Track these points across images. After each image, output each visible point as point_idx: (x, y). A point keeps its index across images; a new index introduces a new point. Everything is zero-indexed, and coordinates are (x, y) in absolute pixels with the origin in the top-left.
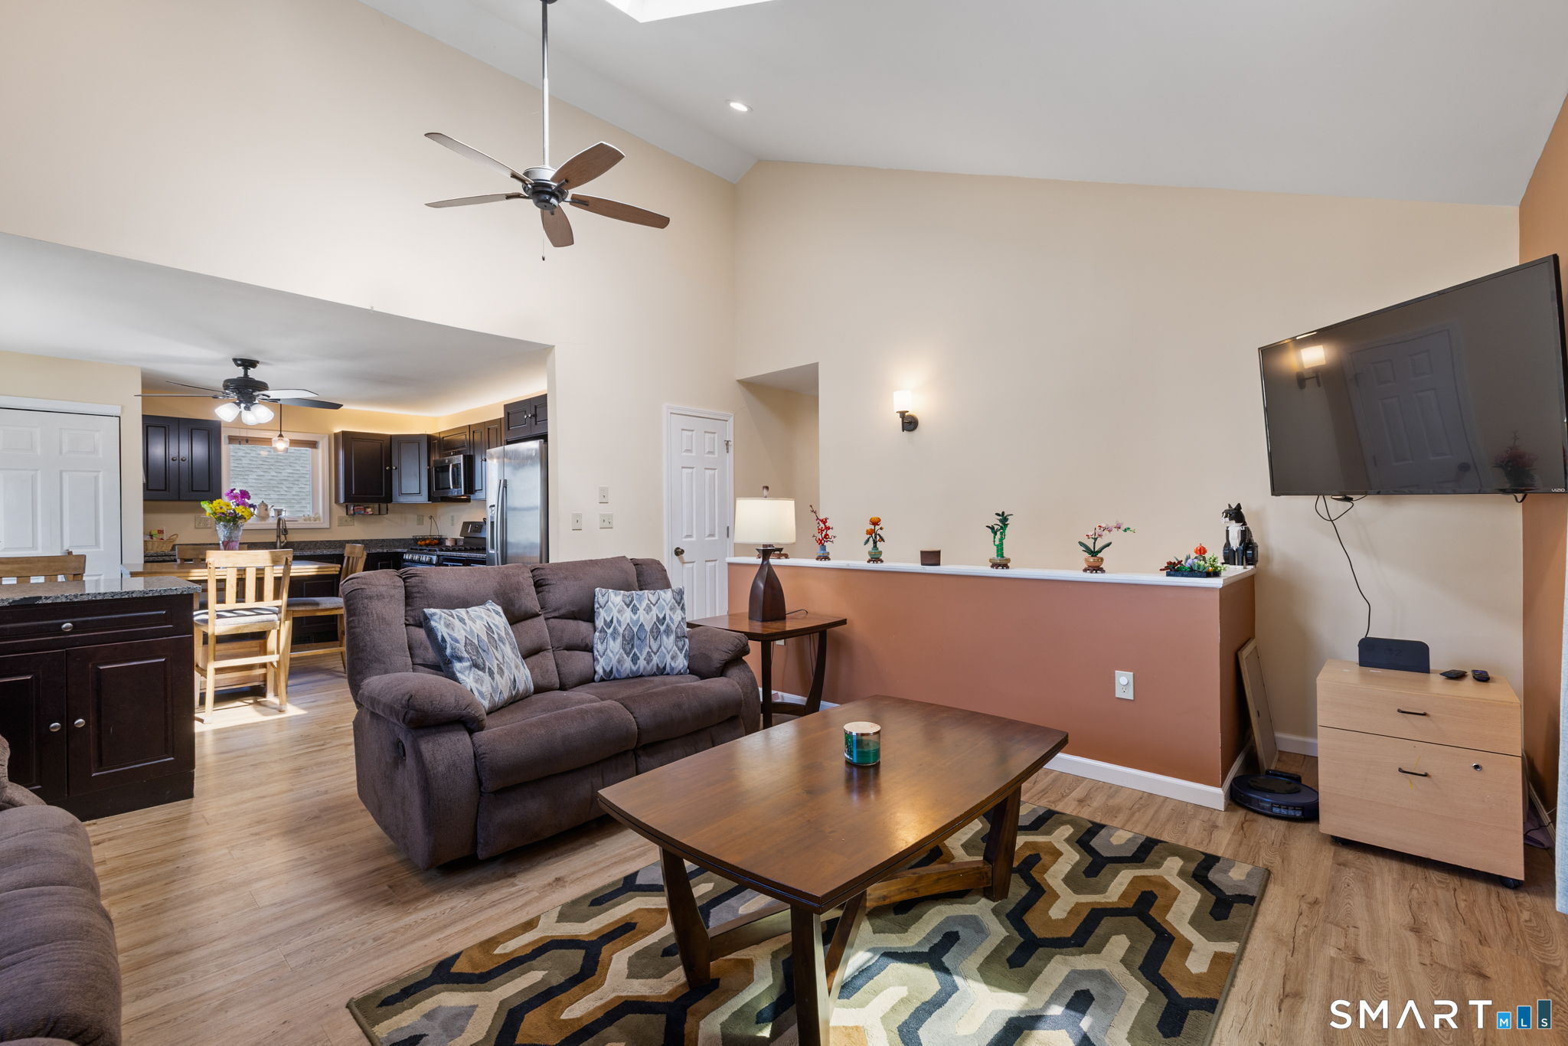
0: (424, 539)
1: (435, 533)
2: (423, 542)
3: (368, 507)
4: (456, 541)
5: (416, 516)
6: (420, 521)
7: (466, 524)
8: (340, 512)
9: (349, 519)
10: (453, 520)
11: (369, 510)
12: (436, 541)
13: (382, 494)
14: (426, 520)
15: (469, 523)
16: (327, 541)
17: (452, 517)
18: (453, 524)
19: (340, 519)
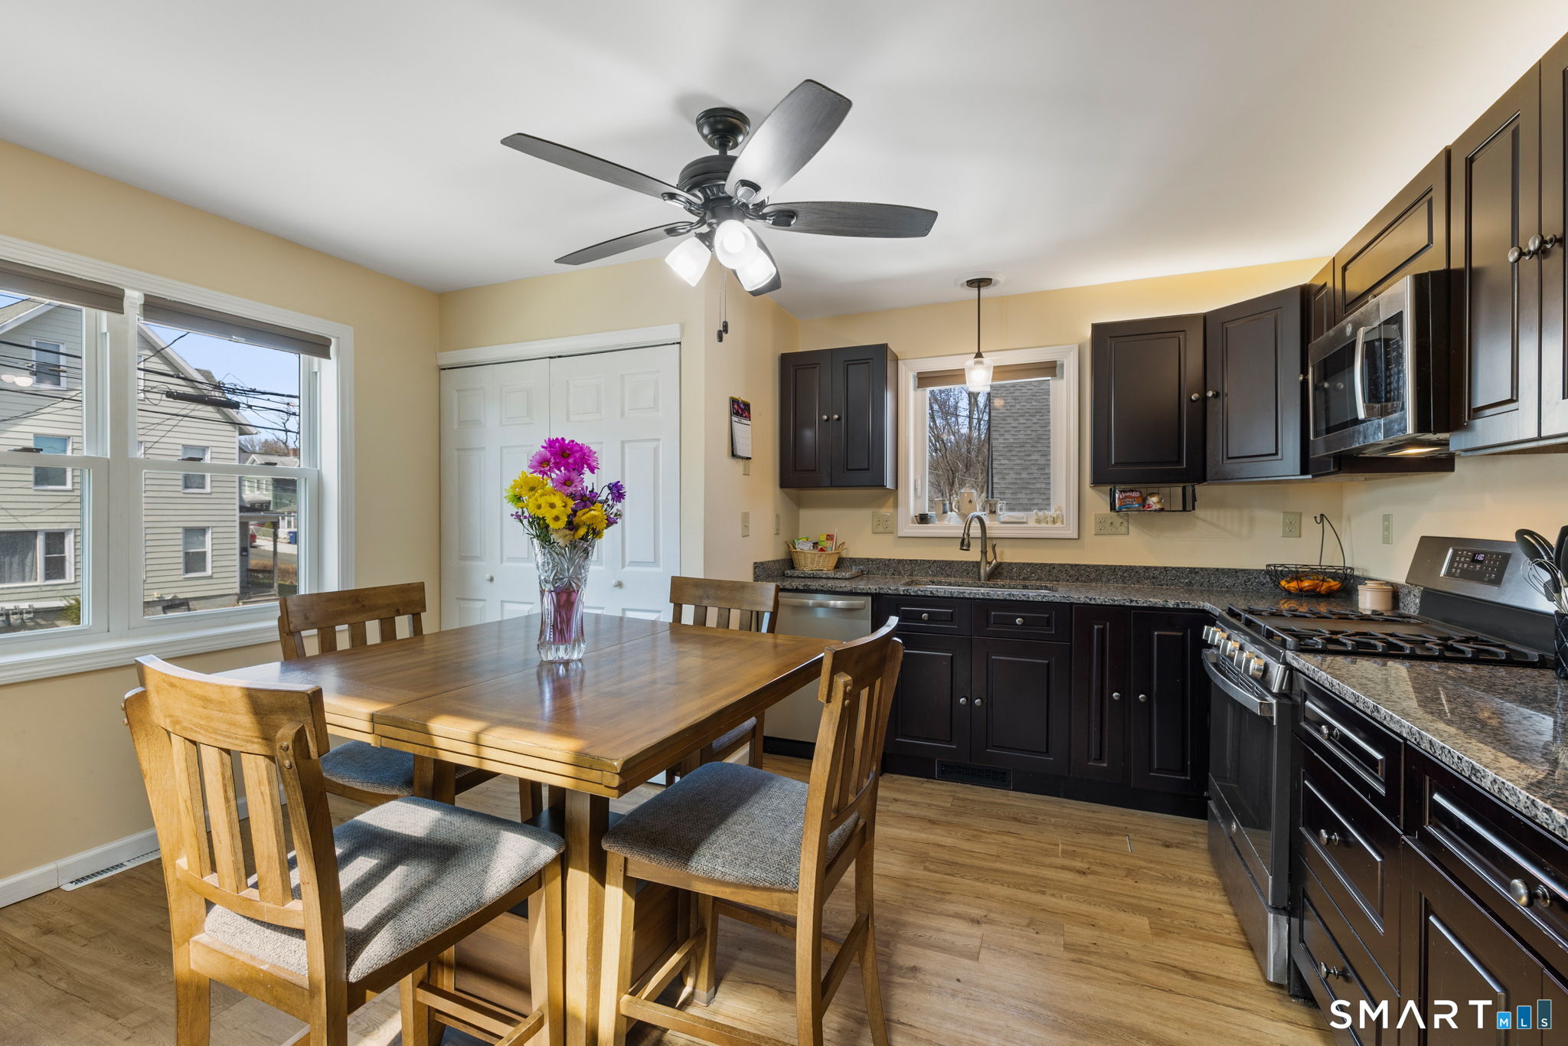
0: (1297, 575)
1: (1332, 560)
2: (1293, 585)
3: (1152, 494)
4: (1395, 594)
5: (1281, 516)
6: (1293, 528)
7: (1430, 547)
8: (1098, 502)
9: (1118, 520)
10: (1387, 529)
11: (1153, 500)
12: (1334, 584)
13: (1179, 461)
14: (1311, 528)
15: (1443, 543)
16: (1073, 566)
17: (1387, 518)
18: (1387, 540)
19: (1101, 521)
